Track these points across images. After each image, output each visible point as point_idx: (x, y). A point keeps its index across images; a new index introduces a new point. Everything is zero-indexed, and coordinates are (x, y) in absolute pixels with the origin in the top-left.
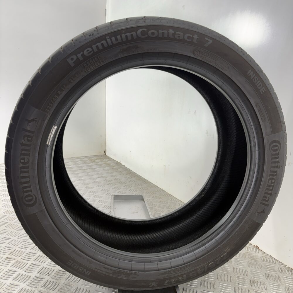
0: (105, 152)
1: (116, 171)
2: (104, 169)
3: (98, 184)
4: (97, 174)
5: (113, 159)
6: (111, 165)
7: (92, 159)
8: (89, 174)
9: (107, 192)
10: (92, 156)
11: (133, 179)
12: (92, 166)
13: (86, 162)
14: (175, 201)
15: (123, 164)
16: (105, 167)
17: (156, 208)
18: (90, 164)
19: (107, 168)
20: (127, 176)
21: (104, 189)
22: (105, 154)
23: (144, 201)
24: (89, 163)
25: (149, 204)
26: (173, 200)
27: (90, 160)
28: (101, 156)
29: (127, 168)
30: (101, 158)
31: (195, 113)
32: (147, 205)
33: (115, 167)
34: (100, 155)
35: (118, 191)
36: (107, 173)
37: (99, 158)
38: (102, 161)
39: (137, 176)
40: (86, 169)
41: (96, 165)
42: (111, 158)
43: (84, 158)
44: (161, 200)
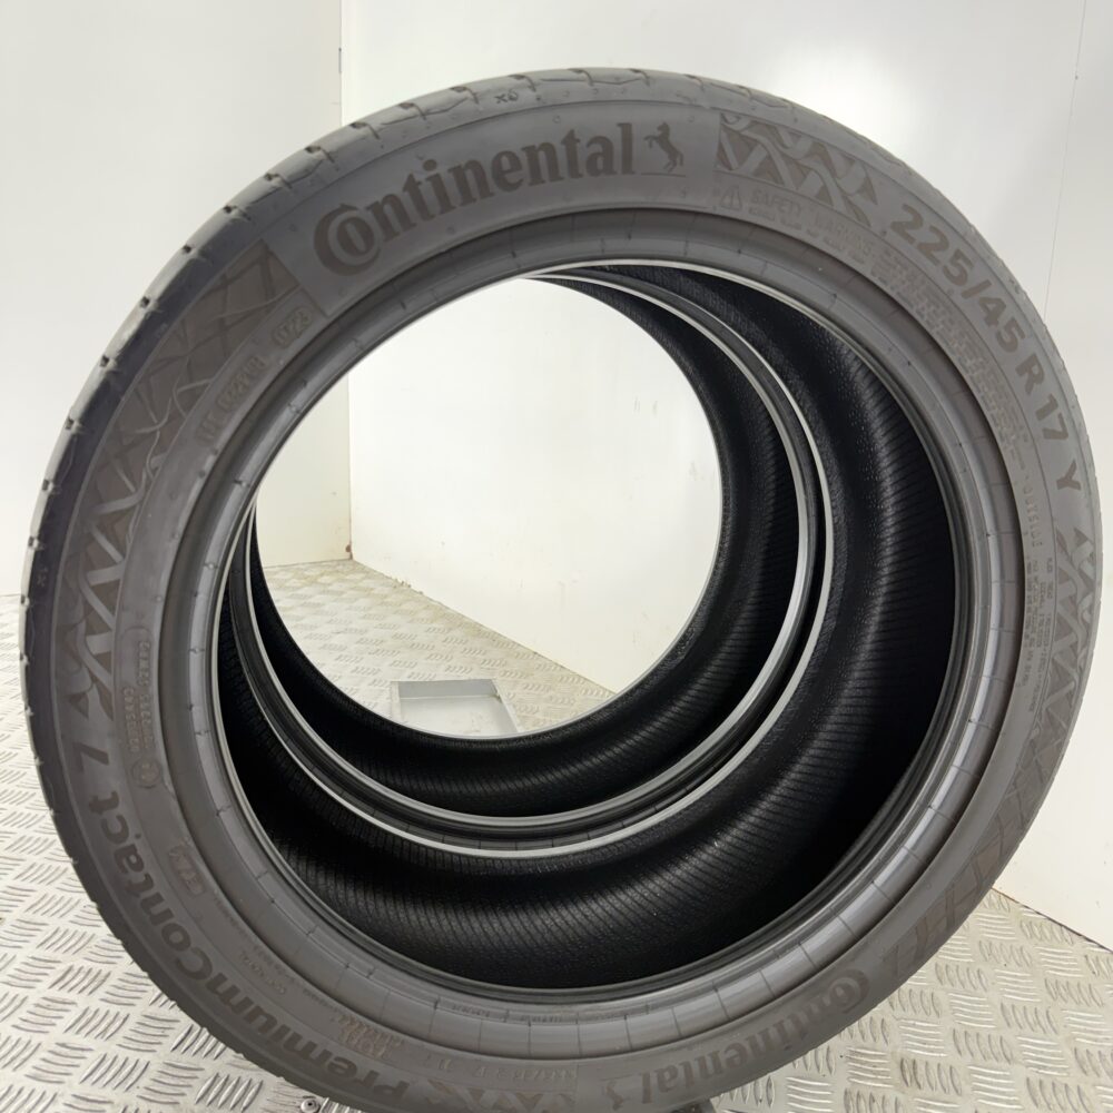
0: (348, 549)
1: (395, 613)
2: (355, 604)
3: (338, 654)
4: (330, 622)
5: (382, 574)
6: (376, 592)
7: (307, 573)
8: (303, 622)
9: (372, 678)
10: (303, 564)
11: (457, 633)
12: (311, 597)
13: (287, 584)
14: (597, 694)
15: (416, 587)
16: (356, 599)
17: (538, 716)
18: (300, 592)
19: (363, 602)
20: (434, 625)
21: (363, 668)
22: (351, 557)
23: (499, 698)
24: (299, 588)
25: (514, 706)
26: (592, 693)
27: (299, 579)
28: (335, 563)
29: (431, 600)
30: (338, 571)
31: (655, 407)
32: (510, 709)
33: (389, 600)
34: (332, 561)
35: (409, 672)
36: (364, 617)
37: (330, 570)
38: (343, 581)
39: (467, 623)
40: (291, 608)
41: (323, 592)
42: (371, 569)
43: (276, 573)
44: (552, 693)
